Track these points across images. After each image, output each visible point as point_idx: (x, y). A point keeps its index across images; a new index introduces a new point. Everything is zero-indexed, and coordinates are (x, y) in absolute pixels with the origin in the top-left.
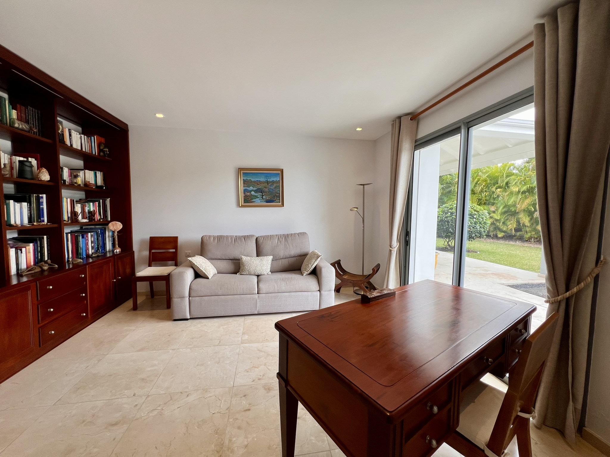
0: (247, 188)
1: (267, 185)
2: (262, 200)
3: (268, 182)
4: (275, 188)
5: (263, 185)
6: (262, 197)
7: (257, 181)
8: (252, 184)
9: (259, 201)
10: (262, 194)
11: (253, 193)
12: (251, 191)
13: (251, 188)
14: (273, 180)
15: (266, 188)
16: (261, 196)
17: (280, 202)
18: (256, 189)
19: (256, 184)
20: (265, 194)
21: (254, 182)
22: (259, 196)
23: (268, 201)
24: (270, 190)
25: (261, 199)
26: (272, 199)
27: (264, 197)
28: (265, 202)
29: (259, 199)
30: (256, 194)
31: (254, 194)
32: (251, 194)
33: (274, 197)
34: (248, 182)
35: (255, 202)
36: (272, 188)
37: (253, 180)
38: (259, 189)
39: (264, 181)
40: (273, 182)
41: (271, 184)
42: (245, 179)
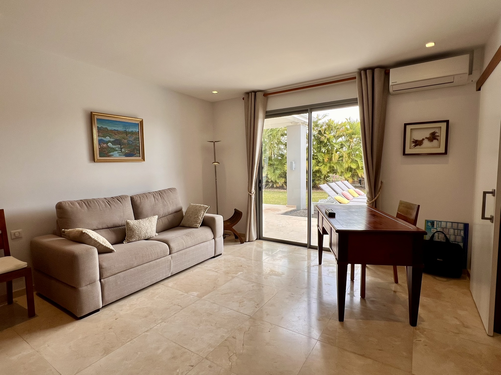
0: (103, 138)
1: (126, 136)
2: (121, 154)
3: (126, 133)
4: (134, 140)
5: (121, 135)
6: (121, 150)
7: (115, 130)
8: (109, 134)
9: (118, 155)
10: (121, 147)
11: (110, 144)
12: (107, 143)
13: (108, 139)
14: (132, 131)
15: (125, 139)
16: (119, 149)
17: (140, 157)
18: (113, 140)
19: (113, 134)
20: (124, 146)
21: (112, 131)
22: (117, 149)
23: (127, 155)
24: (129, 142)
25: (119, 153)
26: (132, 153)
27: (123, 150)
28: (124, 156)
29: (117, 152)
30: (114, 147)
31: (111, 146)
32: (108, 146)
33: (134, 150)
34: (103, 130)
35: (113, 156)
36: (131, 139)
37: (109, 128)
38: (117, 140)
39: (122, 131)
40: (132, 133)
41: (130, 135)
42: (100, 126)
